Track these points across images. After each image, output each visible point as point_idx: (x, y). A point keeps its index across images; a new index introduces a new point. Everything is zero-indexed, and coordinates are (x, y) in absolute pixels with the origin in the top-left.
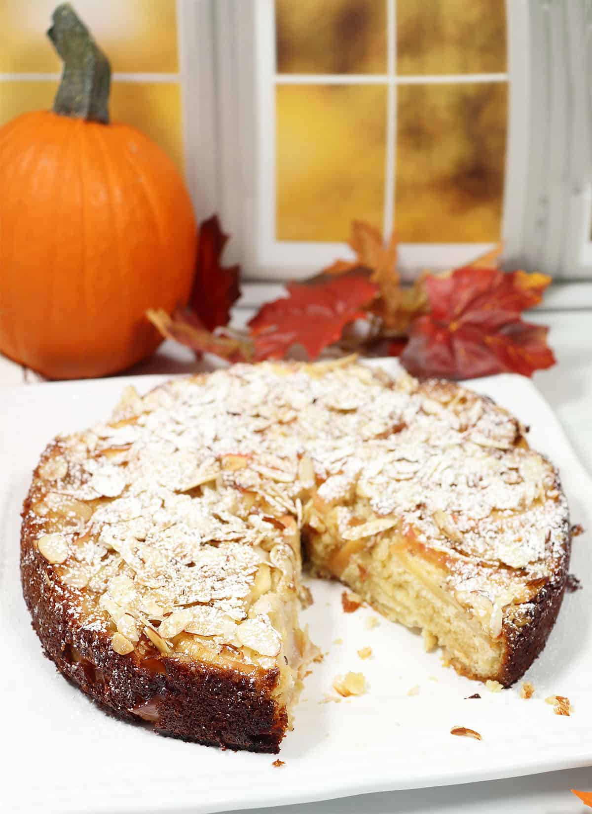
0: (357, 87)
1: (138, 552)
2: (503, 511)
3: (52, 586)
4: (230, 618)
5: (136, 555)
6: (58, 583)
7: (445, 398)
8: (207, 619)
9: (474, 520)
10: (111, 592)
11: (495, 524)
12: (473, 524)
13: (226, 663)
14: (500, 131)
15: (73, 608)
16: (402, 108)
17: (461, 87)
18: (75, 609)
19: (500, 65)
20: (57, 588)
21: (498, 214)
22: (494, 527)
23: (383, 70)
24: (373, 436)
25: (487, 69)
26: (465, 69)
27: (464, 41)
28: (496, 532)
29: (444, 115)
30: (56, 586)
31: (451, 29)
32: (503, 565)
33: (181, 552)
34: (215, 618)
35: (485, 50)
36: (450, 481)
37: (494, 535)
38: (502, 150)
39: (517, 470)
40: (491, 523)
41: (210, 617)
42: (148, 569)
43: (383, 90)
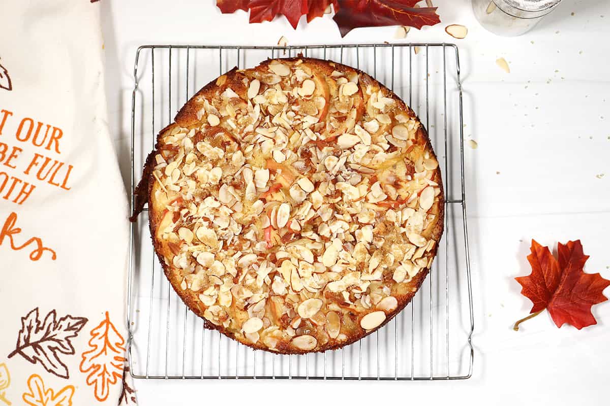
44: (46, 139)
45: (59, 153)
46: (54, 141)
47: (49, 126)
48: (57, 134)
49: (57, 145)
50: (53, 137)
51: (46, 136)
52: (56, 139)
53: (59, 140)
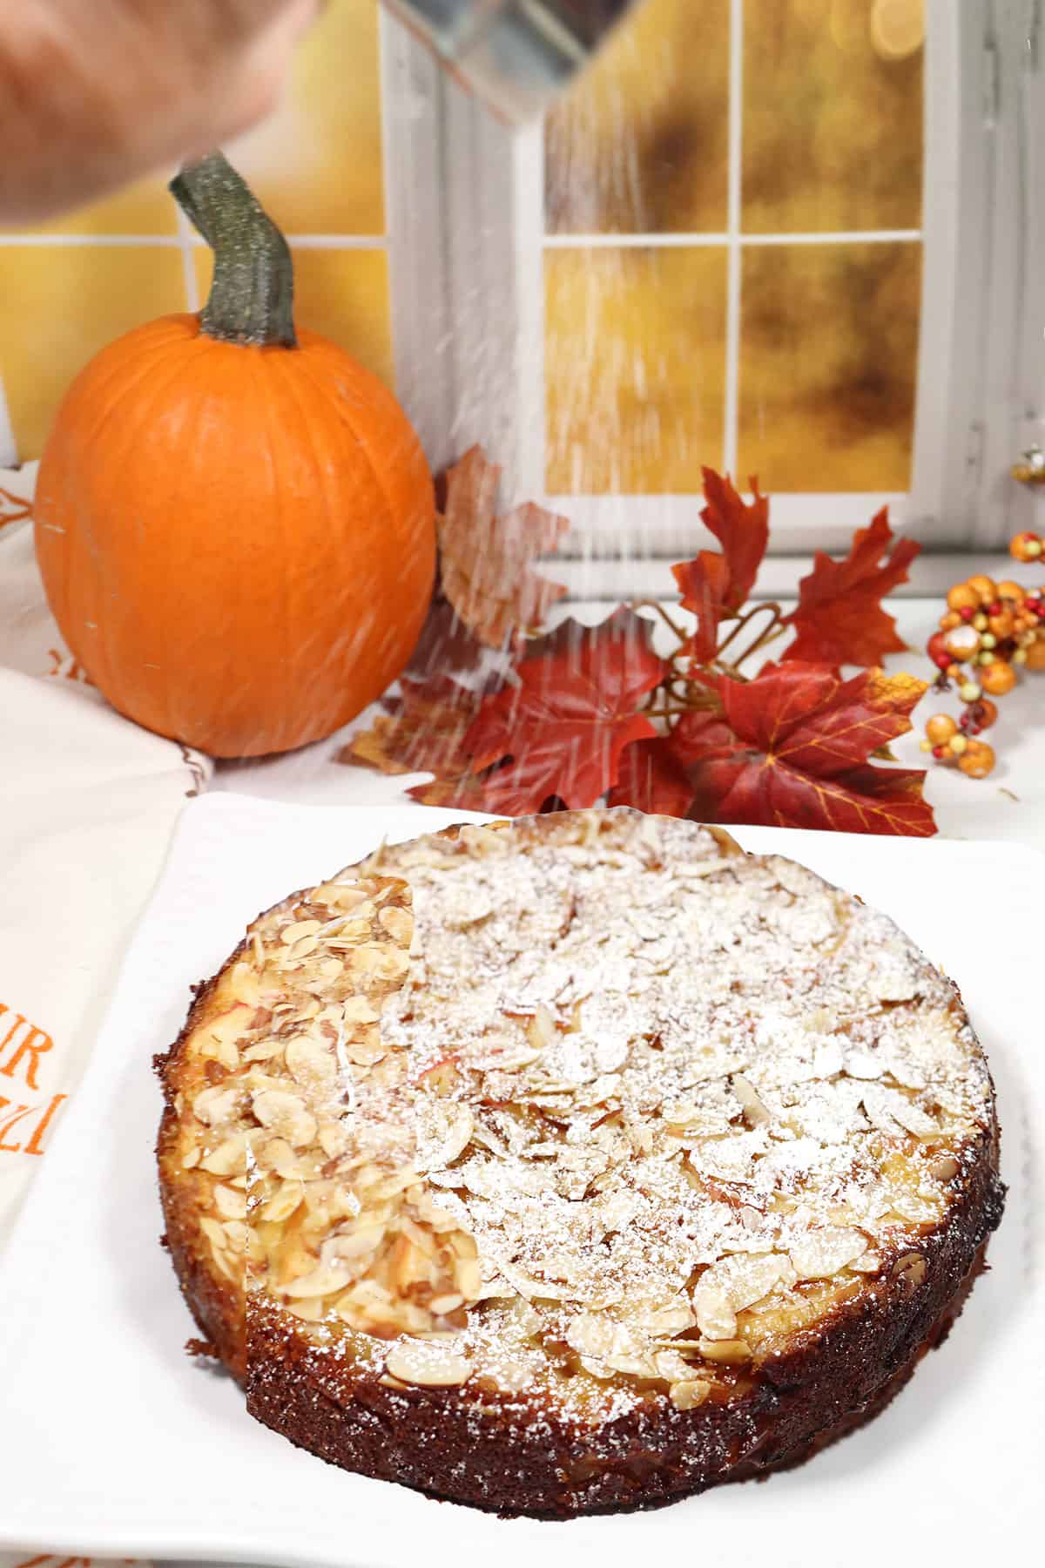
0: (679, 251)
1: (546, 1276)
2: (823, 942)
3: (499, 1411)
4: (760, 1253)
5: (546, 1281)
6: (506, 1398)
7: (573, 836)
8: (733, 1277)
9: (812, 971)
10: (587, 1350)
11: (835, 962)
12: (812, 976)
13: (824, 1303)
14: (909, 320)
15: (562, 1412)
16: (750, 284)
17: (845, 252)
18: (566, 1411)
19: (910, 218)
20: (514, 1407)
21: (907, 448)
22: (835, 968)
23: (721, 226)
24: (557, 935)
25: (885, 223)
26: (851, 224)
27: (853, 177)
28: (841, 972)
29: (818, 294)
30: (506, 1406)
31: (830, 159)
32: (889, 1005)
33: (582, 1232)
34: (741, 1268)
35: (885, 192)
36: (732, 939)
37: (839, 977)
38: (912, 346)
39: (778, 887)
40: (831, 964)
41: (734, 1272)
42: (581, 1285)
43: (721, 254)
44: (10, 1043)
45: (35, 1087)
46: (27, 1055)
47: (21, 1020)
48: (39, 1041)
49: (33, 1067)
50: (27, 1044)
51: (9, 1037)
52: (35, 1051)
53: (42, 1056)
